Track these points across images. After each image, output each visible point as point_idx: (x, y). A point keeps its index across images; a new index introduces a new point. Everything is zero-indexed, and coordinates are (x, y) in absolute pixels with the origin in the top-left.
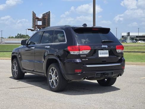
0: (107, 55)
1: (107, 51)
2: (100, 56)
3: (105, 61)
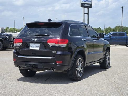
0: (38, 48)
1: (39, 45)
2: (31, 48)
3: (36, 54)
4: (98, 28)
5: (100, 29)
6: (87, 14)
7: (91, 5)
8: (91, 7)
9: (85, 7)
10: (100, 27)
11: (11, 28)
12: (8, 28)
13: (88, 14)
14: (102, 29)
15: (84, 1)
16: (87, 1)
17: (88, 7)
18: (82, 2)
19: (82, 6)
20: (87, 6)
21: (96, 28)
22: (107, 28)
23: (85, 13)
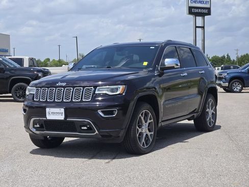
4: (224, 57)
5: (227, 58)
6: (200, 29)
7: (209, 9)
8: (209, 14)
9: (196, 14)
10: (228, 55)
11: (54, 60)
12: (48, 60)
13: (203, 27)
14: (232, 59)
15: (195, 2)
16: (200, 2)
17: (203, 15)
18: (191, 5)
19: (190, 12)
20: (201, 13)
21: (220, 56)
22: (242, 56)
23: (196, 27)
